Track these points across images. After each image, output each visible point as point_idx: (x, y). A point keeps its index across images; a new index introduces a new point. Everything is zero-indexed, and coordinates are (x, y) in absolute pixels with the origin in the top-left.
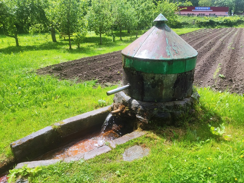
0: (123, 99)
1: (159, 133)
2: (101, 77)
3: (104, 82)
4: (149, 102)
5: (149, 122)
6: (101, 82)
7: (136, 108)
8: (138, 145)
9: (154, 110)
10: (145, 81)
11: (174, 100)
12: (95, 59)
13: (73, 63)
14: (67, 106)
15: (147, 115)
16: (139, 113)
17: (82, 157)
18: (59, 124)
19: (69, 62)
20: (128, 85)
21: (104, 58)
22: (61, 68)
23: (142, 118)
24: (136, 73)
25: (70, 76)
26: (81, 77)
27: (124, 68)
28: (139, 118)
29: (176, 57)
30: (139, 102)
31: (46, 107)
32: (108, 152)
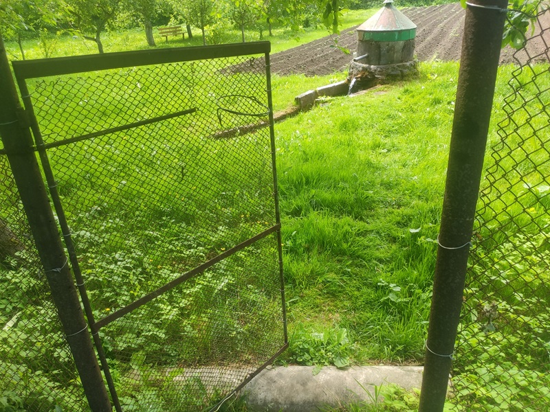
4: (385, 64)
7: (375, 71)
9: (389, 70)
10: (382, 48)
11: (402, 62)
15: (384, 74)
16: (378, 74)
23: (380, 77)
24: (374, 43)
28: (377, 77)
29: (403, 28)
30: (376, 66)
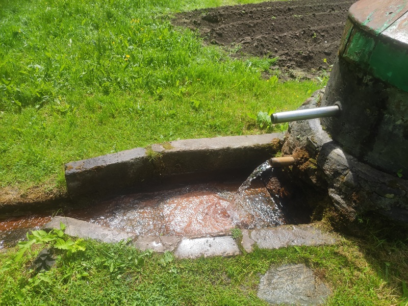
0: (310, 137)
1: (374, 255)
2: (287, 53)
3: (289, 67)
4: (379, 168)
5: (357, 218)
6: (284, 66)
7: (337, 173)
8: (308, 266)
9: (385, 197)
10: (389, 113)
12: (289, 9)
13: (244, 10)
14: (197, 106)
15: (358, 201)
16: (338, 188)
17: (173, 248)
18: (161, 149)
19: (236, 8)
20: (336, 107)
21: (311, 8)
22: (219, 17)
23: (342, 201)
24: (370, 83)
25: (229, 39)
26: (247, 45)
27: (340, 57)
28: (333, 198)
30: (349, 160)
31: (161, 98)
32: (229, 257)
